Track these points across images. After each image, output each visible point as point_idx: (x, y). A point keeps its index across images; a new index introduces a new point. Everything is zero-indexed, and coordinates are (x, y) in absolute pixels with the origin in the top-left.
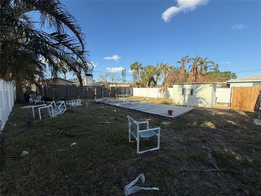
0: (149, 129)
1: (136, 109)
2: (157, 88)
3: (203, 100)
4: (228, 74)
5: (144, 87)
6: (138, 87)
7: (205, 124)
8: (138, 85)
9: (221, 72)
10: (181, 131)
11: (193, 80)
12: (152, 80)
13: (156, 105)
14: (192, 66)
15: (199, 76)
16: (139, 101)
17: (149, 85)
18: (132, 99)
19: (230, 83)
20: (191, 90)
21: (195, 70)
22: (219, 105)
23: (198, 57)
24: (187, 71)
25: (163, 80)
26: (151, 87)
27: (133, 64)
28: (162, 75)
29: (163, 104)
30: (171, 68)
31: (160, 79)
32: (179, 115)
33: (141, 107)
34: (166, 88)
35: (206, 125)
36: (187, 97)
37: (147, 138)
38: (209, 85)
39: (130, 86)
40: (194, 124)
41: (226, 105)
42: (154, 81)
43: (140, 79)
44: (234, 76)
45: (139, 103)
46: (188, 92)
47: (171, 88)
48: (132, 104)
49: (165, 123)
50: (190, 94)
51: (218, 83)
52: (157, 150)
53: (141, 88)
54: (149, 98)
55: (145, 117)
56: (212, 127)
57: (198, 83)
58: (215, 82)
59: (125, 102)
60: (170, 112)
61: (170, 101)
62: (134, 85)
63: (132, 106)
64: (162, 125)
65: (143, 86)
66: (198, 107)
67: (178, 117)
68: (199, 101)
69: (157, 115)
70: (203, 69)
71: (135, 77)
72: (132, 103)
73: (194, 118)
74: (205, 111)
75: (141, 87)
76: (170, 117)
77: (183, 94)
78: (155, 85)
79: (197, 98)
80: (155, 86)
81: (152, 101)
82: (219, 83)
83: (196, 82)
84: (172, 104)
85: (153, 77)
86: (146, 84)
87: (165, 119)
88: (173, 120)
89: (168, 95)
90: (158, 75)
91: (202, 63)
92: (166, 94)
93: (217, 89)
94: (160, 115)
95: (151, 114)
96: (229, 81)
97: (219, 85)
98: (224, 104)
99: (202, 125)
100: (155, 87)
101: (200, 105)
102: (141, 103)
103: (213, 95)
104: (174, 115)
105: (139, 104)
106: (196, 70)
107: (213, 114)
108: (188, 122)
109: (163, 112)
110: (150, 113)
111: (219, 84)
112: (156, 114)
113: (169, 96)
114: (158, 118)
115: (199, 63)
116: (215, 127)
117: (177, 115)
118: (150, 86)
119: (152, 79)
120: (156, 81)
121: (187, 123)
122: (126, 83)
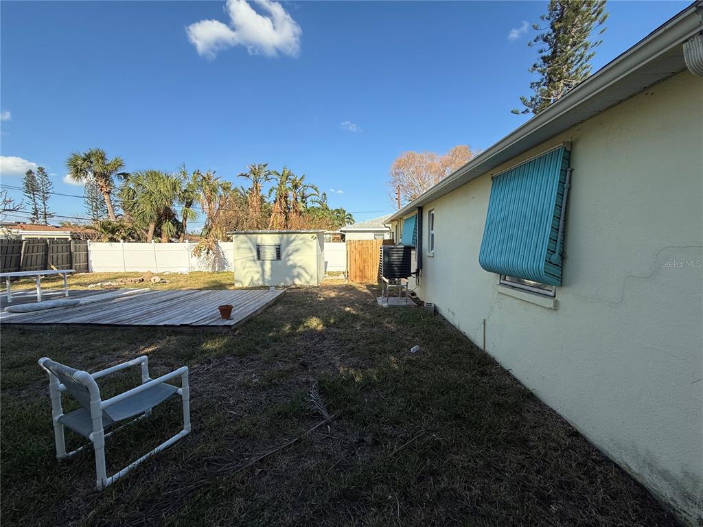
0: (149, 381)
1: (99, 322)
2: (187, 244)
3: (302, 271)
4: (342, 216)
5: (139, 240)
6: (112, 240)
7: (306, 324)
8: (113, 231)
9: (330, 209)
10: (256, 356)
11: (280, 224)
12: (166, 218)
13: (181, 296)
14: (278, 189)
15: (293, 216)
16: (117, 289)
17: (158, 234)
18: (86, 284)
19: (345, 232)
20: (277, 248)
21: (283, 200)
22: (330, 278)
23: (286, 172)
24: (266, 200)
25: (203, 218)
26: (164, 238)
27: (83, 156)
28: (199, 205)
29: (206, 289)
30: (224, 189)
31: (194, 216)
32: (251, 315)
33: (123, 308)
34: (216, 243)
35: (308, 327)
36: (268, 266)
37: (144, 413)
38: (310, 236)
39: (76, 238)
40: (284, 329)
41: (342, 277)
42: (176, 220)
43: (121, 211)
44: (350, 220)
45: (114, 298)
46: (269, 254)
47: (228, 243)
48: (81, 303)
49: (209, 346)
50: (276, 258)
51: (327, 232)
52: (182, 438)
53: (126, 244)
54: (158, 275)
55: (142, 342)
56: (318, 328)
57: (291, 231)
58: (321, 231)
59: (45, 298)
60: (226, 311)
61: (229, 279)
62: (94, 231)
63: (81, 311)
64: (203, 352)
65: (133, 236)
66: (294, 287)
67: (249, 321)
68: (295, 271)
69: (187, 325)
70: (299, 200)
71: (97, 205)
72: (82, 300)
73: (285, 314)
74: (307, 293)
75: (124, 238)
76: (225, 326)
77: (259, 258)
78: (179, 232)
79: (291, 265)
80: (179, 238)
81: (171, 283)
82: (329, 232)
83: (286, 229)
84: (232, 288)
85: (172, 208)
86: (147, 231)
87: (213, 334)
88: (235, 330)
89: (221, 261)
90: (189, 204)
91: (296, 186)
92: (214, 260)
93: (326, 245)
94: (193, 326)
95: (165, 326)
96: (343, 229)
97: (328, 236)
98: (338, 273)
99: (301, 329)
100: (181, 239)
101: (298, 282)
102: (127, 295)
103: (319, 257)
104: (237, 316)
105: (117, 300)
106: (286, 202)
107: (322, 299)
108: (272, 327)
109: (204, 313)
110: (162, 324)
111: (328, 234)
112: (182, 325)
113: (225, 263)
114: (189, 334)
115: (289, 185)
116: (324, 325)
117: (247, 315)
118: (161, 237)
119: (167, 215)
120: (181, 220)
121: (270, 332)
122: (52, 222)
